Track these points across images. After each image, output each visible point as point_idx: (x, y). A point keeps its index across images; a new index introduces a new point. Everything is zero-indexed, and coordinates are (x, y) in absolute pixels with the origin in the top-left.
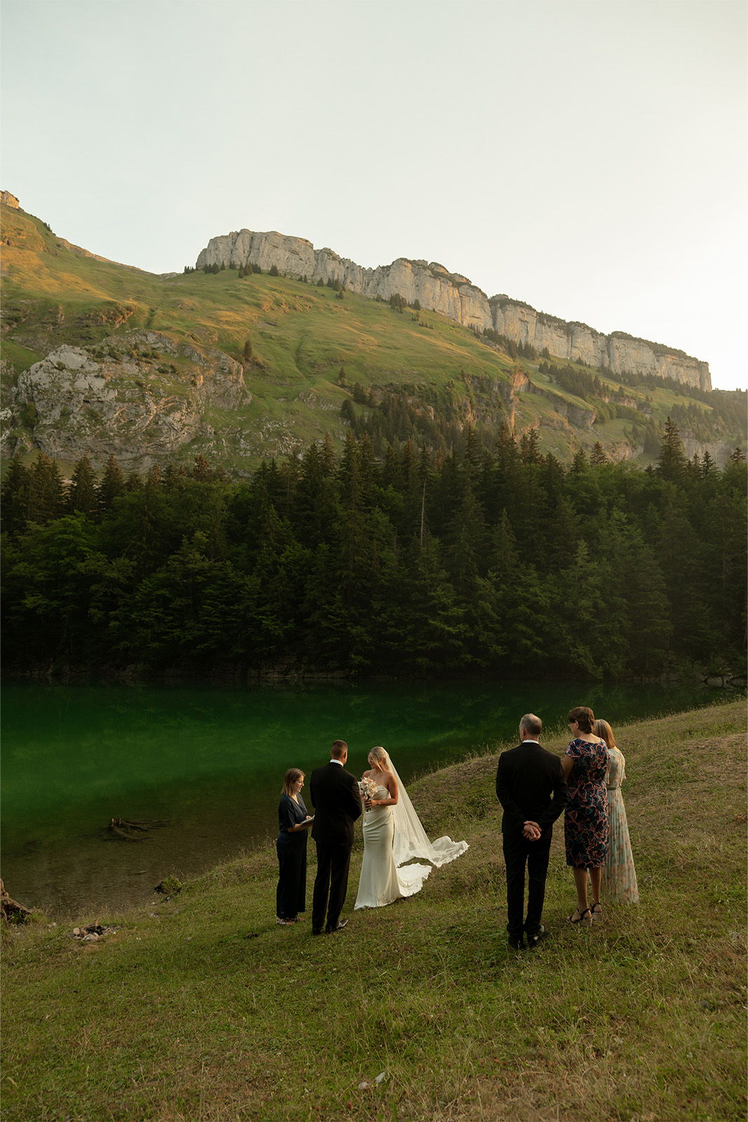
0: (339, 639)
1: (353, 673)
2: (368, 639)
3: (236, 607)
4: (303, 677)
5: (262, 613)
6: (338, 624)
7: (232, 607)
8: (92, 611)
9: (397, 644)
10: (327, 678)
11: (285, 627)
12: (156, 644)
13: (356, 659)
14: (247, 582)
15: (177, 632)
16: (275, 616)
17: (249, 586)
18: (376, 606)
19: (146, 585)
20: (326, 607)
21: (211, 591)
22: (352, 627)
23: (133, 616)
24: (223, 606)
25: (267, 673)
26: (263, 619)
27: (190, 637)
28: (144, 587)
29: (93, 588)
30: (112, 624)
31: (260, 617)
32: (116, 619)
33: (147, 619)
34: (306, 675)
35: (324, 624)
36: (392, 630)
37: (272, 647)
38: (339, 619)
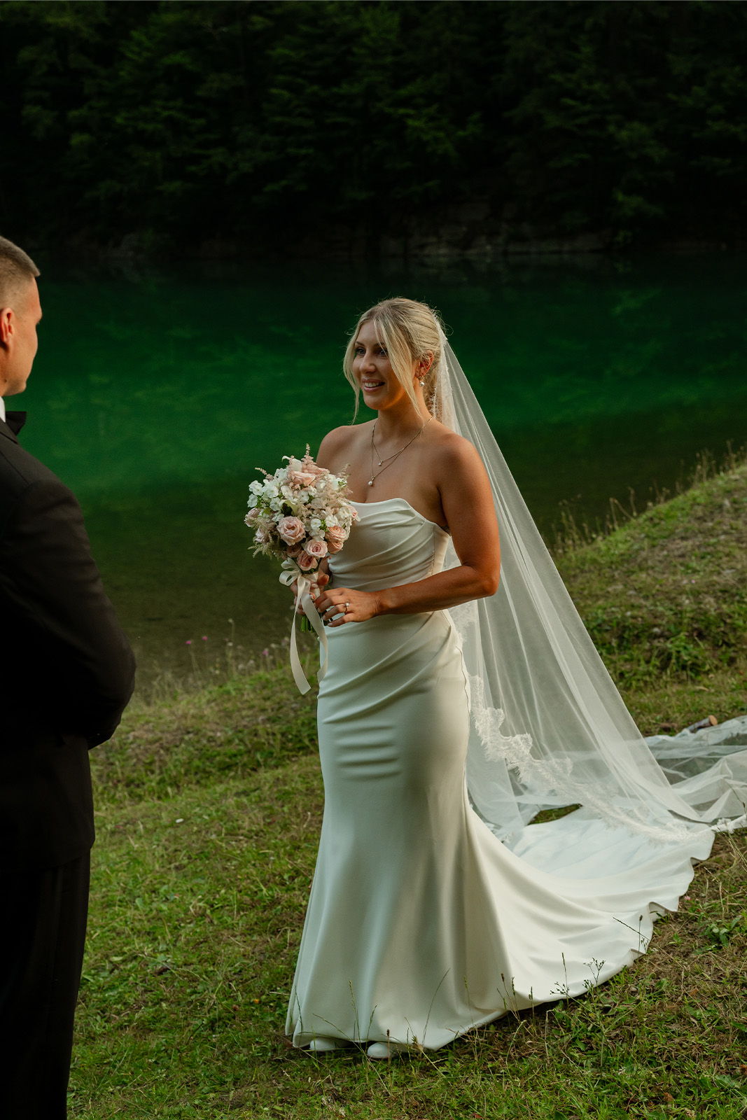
0: (585, 156)
1: (620, 238)
2: (657, 152)
3: (345, 89)
4: (505, 253)
5: (405, 102)
6: (584, 120)
7: (335, 90)
8: (31, 111)
9: (728, 161)
10: (559, 252)
11: (461, 133)
12: (175, 186)
13: (628, 203)
14: (369, 25)
15: (218, 155)
16: (435, 107)
17: (373, 35)
18: (680, 66)
19: (139, 44)
20: (557, 77)
21: (286, 52)
22: (620, 126)
23: (119, 120)
24: (315, 88)
25: (422, 247)
26: (408, 116)
27: (246, 167)
28: (136, 49)
29: (26, 54)
30: (77, 139)
31: (402, 111)
32: (83, 127)
33: (150, 127)
34: (512, 248)
35: (553, 121)
36: (717, 126)
37: (431, 184)
38: (588, 107)
